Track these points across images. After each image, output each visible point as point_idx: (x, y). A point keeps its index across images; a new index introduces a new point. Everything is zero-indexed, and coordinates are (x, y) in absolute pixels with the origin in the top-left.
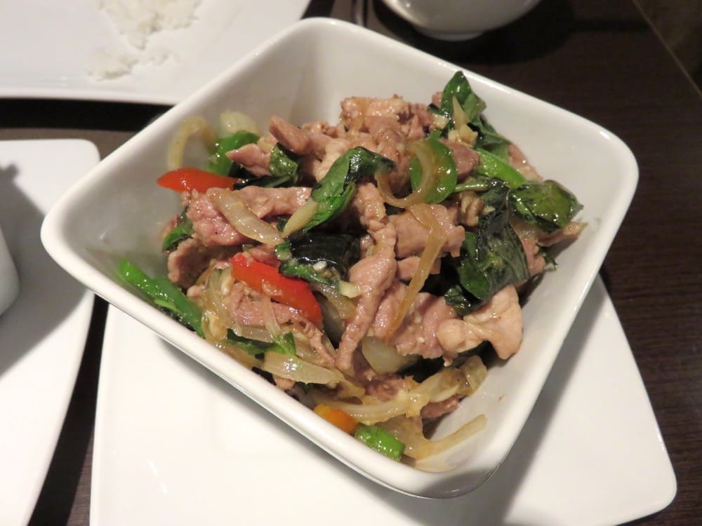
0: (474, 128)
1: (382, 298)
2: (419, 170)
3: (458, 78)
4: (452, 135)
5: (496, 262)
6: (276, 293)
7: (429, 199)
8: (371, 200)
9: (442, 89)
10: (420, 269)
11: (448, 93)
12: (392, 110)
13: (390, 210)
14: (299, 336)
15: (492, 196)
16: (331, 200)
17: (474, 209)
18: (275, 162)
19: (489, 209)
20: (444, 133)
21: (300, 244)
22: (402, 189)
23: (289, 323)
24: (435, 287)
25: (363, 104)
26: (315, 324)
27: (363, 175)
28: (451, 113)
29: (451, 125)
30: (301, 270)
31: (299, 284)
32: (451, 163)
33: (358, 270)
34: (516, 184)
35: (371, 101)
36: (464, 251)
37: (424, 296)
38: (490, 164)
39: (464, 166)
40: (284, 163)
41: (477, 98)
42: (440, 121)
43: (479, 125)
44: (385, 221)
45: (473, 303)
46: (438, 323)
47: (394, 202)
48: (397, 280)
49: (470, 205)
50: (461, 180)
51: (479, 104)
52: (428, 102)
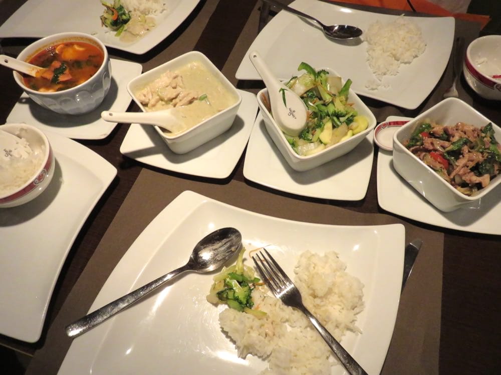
0: (491, 138)
1: (462, 167)
2: (477, 145)
3: (490, 124)
4: (485, 139)
5: (487, 168)
6: (441, 161)
7: (478, 151)
8: (466, 149)
9: (485, 125)
10: (471, 165)
11: (486, 127)
12: (472, 128)
13: (469, 152)
14: (443, 170)
15: (491, 154)
16: (458, 146)
17: (486, 156)
18: (442, 134)
19: (490, 157)
20: (484, 137)
21: (449, 153)
22: (472, 148)
23: (441, 168)
24: (472, 169)
25: (463, 125)
26: (446, 169)
27: (465, 143)
28: (486, 134)
29: (486, 136)
30: (448, 158)
31: (447, 161)
32: (484, 145)
33: (459, 161)
34: (497, 153)
35: (466, 125)
36: (482, 163)
37: (469, 171)
38: (492, 147)
39: (487, 147)
40: (444, 135)
41: (493, 130)
42: (483, 135)
43: (492, 138)
44: (467, 153)
45: (480, 174)
46: (471, 176)
47: (470, 150)
48: (466, 166)
49: (486, 155)
50: (485, 149)
51: (493, 132)
52: (480, 128)
